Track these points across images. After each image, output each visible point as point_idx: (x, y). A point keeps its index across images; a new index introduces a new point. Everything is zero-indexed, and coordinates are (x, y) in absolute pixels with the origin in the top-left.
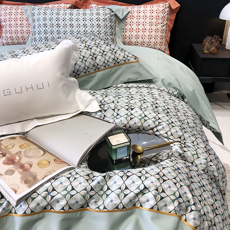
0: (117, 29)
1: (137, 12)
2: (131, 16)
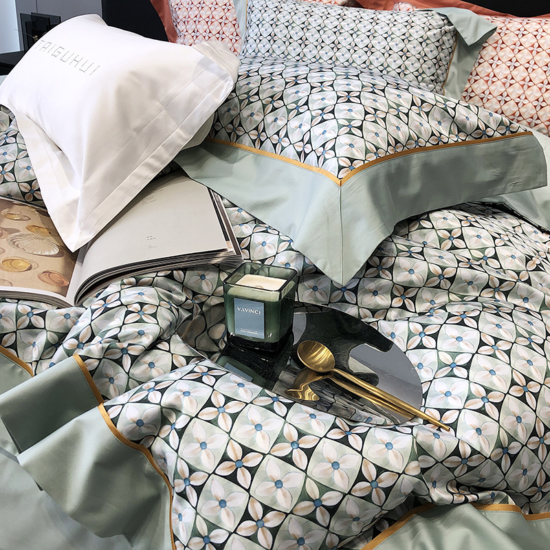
0: (452, 69)
1: (517, 32)
2: (497, 42)
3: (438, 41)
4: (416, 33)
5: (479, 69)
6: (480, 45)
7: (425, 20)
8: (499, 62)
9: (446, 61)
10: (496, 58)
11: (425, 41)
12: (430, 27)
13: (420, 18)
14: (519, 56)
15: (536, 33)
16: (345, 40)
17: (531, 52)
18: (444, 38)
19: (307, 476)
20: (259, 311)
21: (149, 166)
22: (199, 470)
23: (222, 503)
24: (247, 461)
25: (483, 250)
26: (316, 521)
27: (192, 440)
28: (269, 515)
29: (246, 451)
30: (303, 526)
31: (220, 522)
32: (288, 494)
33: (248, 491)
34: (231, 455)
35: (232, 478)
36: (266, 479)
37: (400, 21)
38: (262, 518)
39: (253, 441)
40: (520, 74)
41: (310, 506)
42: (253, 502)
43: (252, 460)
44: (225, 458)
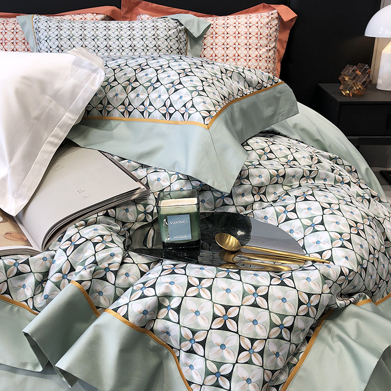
1: (223, 26)
2: (212, 34)
3: (177, 37)
4: (162, 33)
5: (205, 52)
6: (202, 37)
7: (165, 24)
8: (217, 47)
9: (184, 49)
10: (214, 44)
11: (168, 38)
12: (169, 28)
13: (161, 23)
14: (228, 41)
15: (235, 25)
16: (114, 43)
17: (235, 37)
18: (180, 34)
19: (270, 312)
20: (186, 220)
21: (51, 143)
22: (199, 330)
23: (223, 346)
24: (230, 314)
25: (286, 157)
26: (283, 339)
27: (188, 312)
28: (255, 344)
29: (227, 308)
30: (276, 344)
31: (225, 359)
32: (263, 327)
33: (237, 333)
34: (218, 313)
35: (224, 328)
36: (246, 321)
37: (149, 26)
38: (252, 347)
39: (229, 301)
40: (231, 52)
41: (277, 330)
42: (242, 339)
43: (233, 312)
44: (215, 317)
